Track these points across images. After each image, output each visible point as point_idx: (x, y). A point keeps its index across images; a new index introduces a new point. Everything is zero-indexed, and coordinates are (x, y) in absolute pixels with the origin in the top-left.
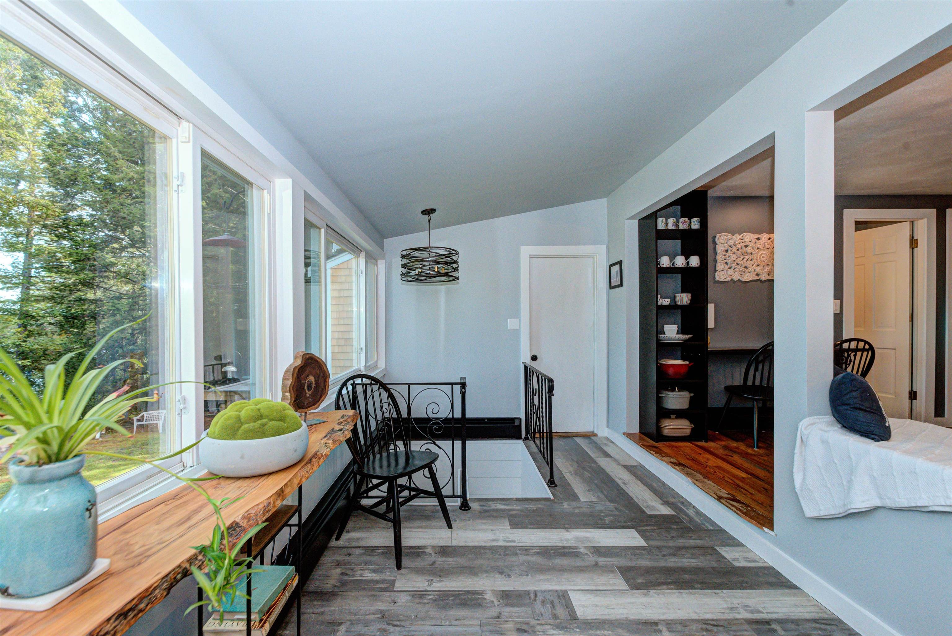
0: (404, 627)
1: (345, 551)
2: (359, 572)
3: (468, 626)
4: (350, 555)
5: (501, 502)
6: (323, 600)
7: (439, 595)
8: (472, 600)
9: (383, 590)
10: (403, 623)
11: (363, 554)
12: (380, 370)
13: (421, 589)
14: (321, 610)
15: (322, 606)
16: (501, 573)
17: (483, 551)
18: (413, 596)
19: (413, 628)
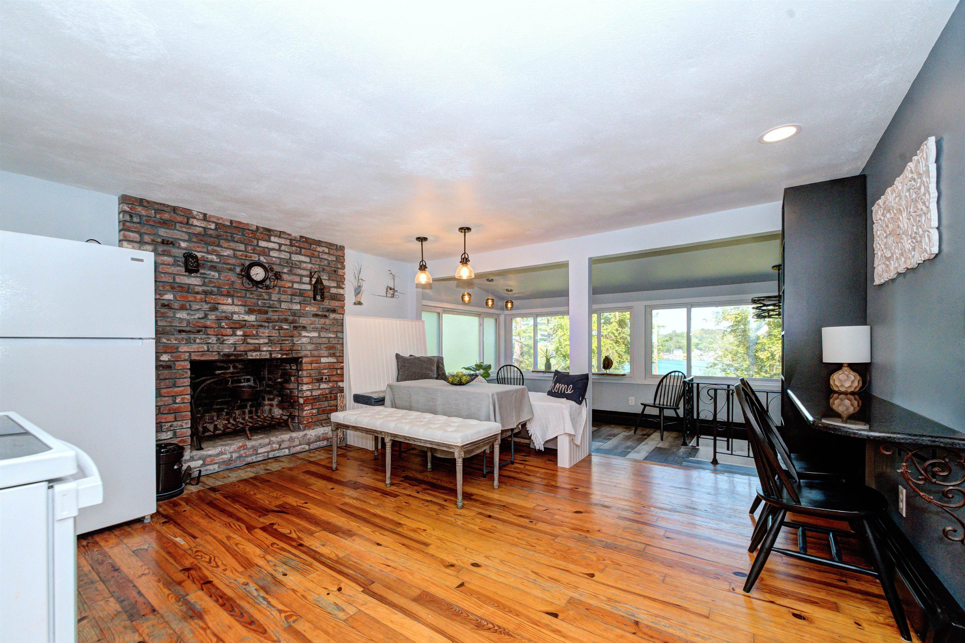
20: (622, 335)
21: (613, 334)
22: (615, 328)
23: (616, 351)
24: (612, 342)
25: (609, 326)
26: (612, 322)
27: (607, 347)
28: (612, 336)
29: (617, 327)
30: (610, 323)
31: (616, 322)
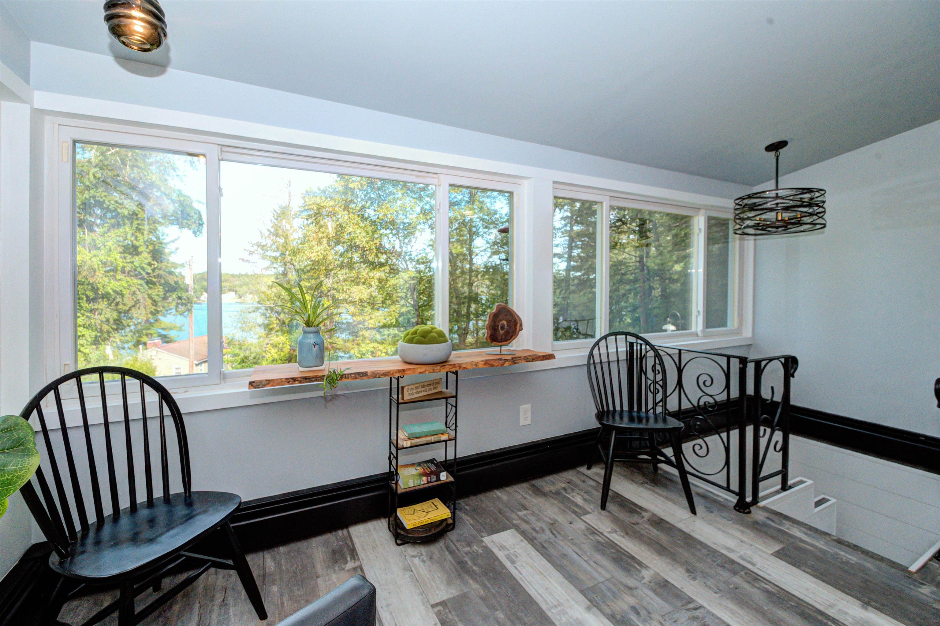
0: (556, 537)
1: (584, 478)
2: (575, 494)
3: (597, 571)
4: (584, 482)
5: (804, 530)
6: (534, 493)
7: (607, 542)
8: (626, 562)
9: (575, 512)
10: (558, 536)
11: (593, 487)
12: (741, 337)
13: (600, 530)
14: (527, 496)
15: (530, 495)
16: (688, 571)
17: (699, 547)
18: (588, 529)
19: (560, 543)
20: (157, 272)
21: (143, 269)
22: (146, 261)
23: (148, 295)
24: (142, 282)
25: (137, 258)
26: (141, 252)
27: (133, 289)
28: (144, 273)
29: (150, 260)
30: (138, 254)
31: (149, 253)
